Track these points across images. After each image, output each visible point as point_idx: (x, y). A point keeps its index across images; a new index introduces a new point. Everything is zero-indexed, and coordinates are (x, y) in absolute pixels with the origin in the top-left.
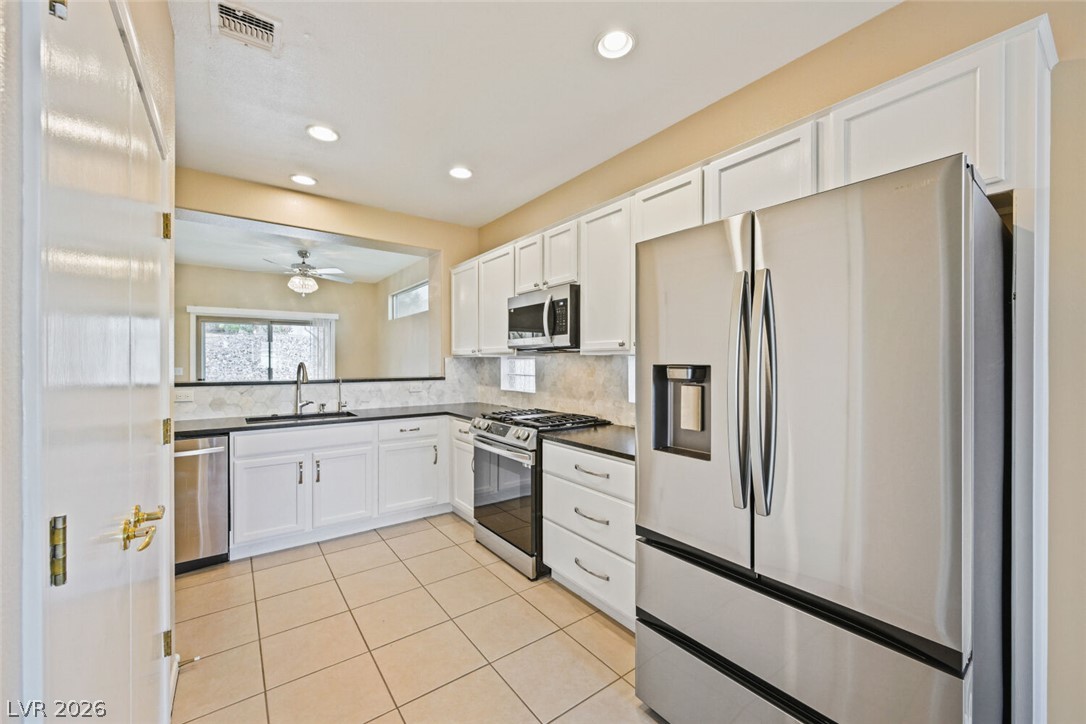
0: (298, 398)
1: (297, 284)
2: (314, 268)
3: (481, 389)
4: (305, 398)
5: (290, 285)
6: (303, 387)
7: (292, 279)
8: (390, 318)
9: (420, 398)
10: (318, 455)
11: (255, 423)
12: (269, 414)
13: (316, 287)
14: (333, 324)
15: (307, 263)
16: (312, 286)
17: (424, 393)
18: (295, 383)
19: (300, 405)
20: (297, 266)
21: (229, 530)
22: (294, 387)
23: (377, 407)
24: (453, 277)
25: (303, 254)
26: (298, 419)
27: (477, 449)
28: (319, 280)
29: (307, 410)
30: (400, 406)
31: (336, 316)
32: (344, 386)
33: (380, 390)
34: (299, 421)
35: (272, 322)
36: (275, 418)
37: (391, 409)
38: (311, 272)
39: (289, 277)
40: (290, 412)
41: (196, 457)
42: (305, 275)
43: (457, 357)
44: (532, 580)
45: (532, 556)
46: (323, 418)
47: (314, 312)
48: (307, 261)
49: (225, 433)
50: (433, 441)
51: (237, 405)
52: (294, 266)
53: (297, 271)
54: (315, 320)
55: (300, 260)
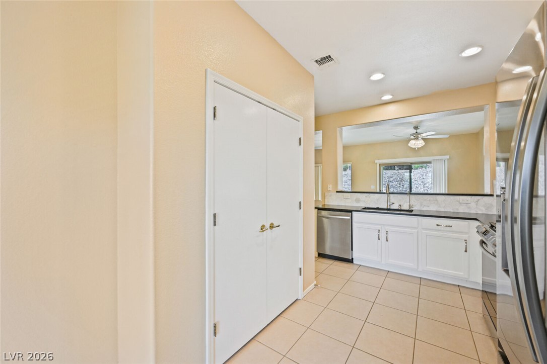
0: (388, 200)
1: (413, 144)
2: (421, 134)
4: (392, 201)
5: (409, 145)
7: (411, 142)
9: (469, 208)
10: (388, 228)
11: (366, 210)
12: (376, 207)
13: (424, 144)
14: (446, 162)
15: (418, 132)
16: (421, 143)
17: (473, 205)
19: (389, 204)
20: (413, 134)
23: (434, 210)
25: (416, 128)
28: (424, 139)
29: (393, 207)
30: (452, 211)
31: (448, 157)
32: (413, 196)
33: (437, 200)
34: (389, 212)
35: (412, 163)
36: (378, 209)
37: (445, 212)
38: (420, 136)
40: (385, 207)
42: (417, 138)
46: (400, 211)
48: (418, 131)
49: (351, 211)
52: (411, 135)
53: (412, 137)
54: (434, 160)
55: (415, 131)
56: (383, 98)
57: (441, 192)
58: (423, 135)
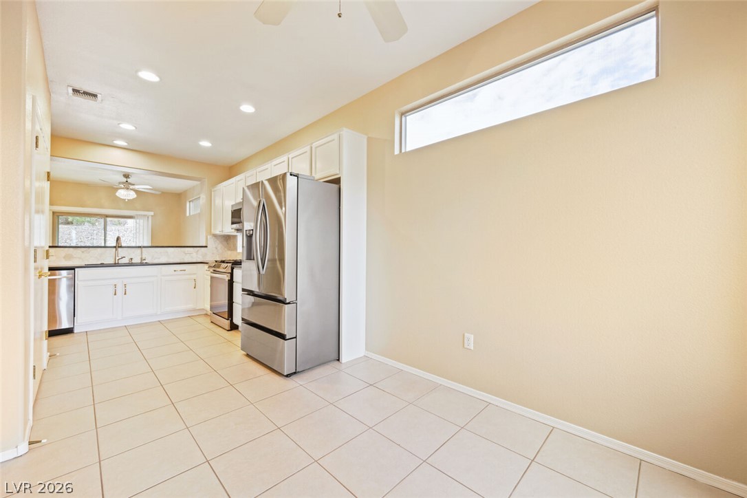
0: (116, 255)
1: (122, 194)
2: (133, 185)
3: (229, 252)
4: (121, 255)
5: (117, 194)
6: (119, 249)
7: (119, 191)
8: (188, 214)
10: (125, 281)
12: (99, 263)
13: (135, 196)
14: (150, 219)
16: (132, 195)
17: (194, 254)
18: (115, 247)
19: (117, 258)
20: (123, 183)
21: (74, 316)
22: (114, 249)
24: (213, 193)
25: (127, 176)
26: (116, 265)
27: (212, 278)
28: (136, 191)
31: (152, 213)
32: (143, 249)
35: (107, 216)
38: (131, 187)
39: (117, 189)
40: (112, 262)
41: (55, 279)
42: (128, 189)
43: (215, 236)
44: (228, 331)
45: (228, 320)
47: (137, 210)
48: (129, 180)
49: (73, 269)
50: (194, 277)
51: (80, 258)
52: (120, 183)
53: (122, 186)
54: (137, 215)
55: (125, 180)
56: (115, 142)
57: (145, 245)
58: (136, 187)
